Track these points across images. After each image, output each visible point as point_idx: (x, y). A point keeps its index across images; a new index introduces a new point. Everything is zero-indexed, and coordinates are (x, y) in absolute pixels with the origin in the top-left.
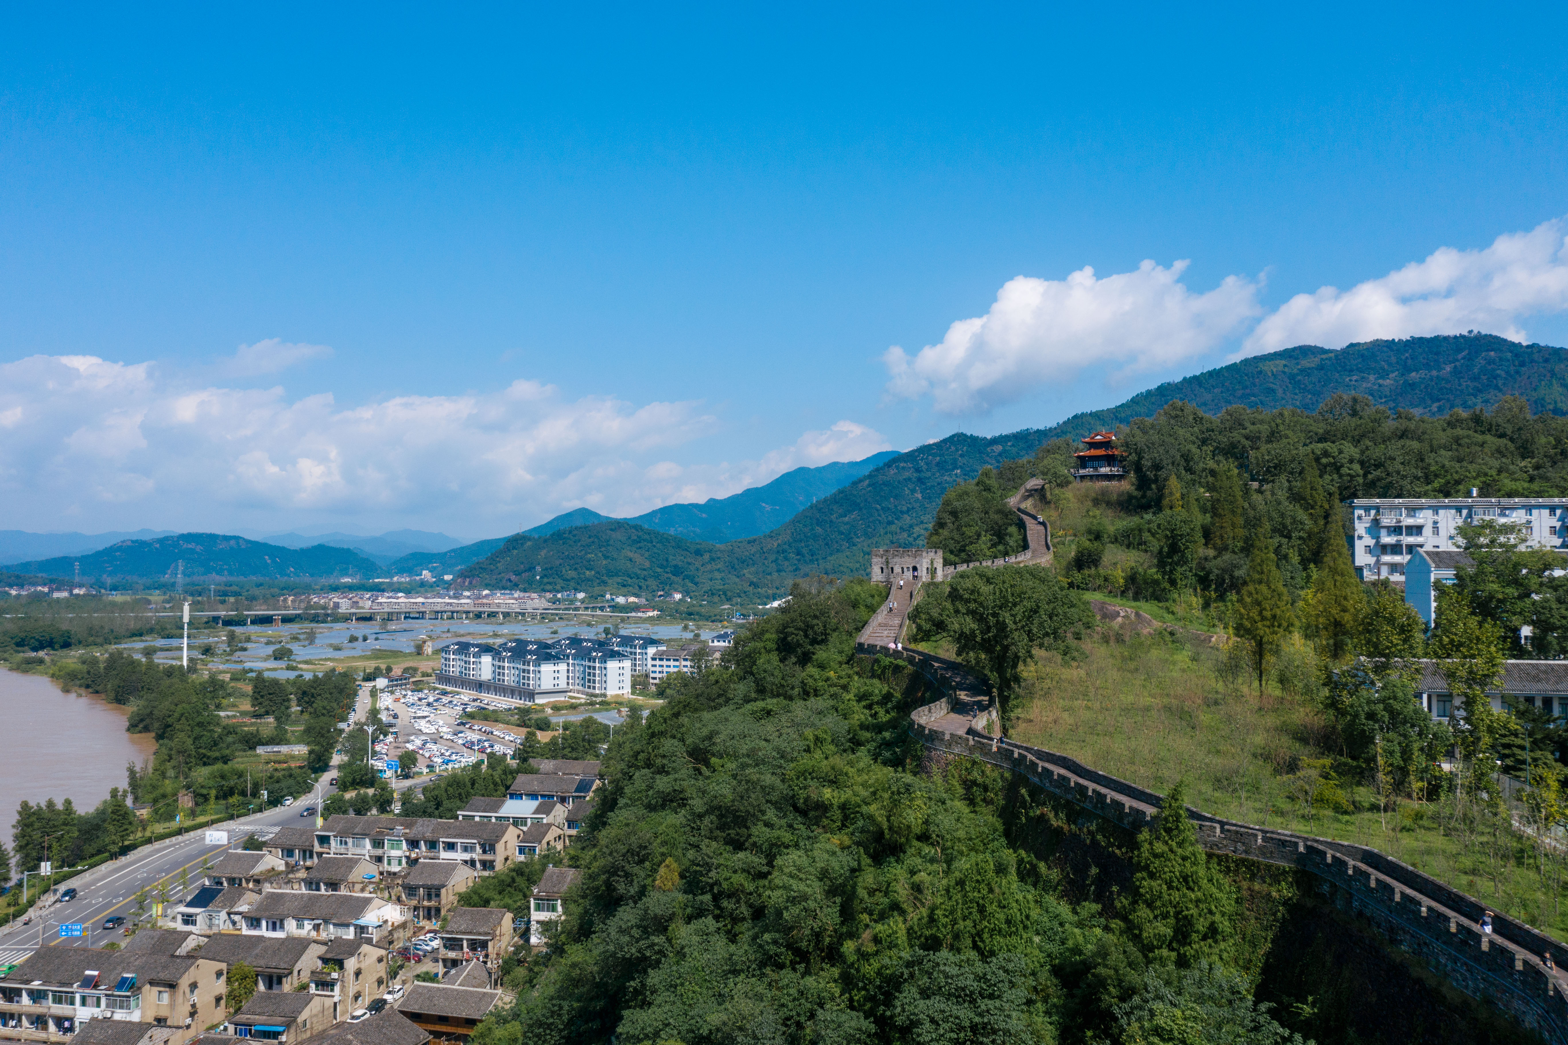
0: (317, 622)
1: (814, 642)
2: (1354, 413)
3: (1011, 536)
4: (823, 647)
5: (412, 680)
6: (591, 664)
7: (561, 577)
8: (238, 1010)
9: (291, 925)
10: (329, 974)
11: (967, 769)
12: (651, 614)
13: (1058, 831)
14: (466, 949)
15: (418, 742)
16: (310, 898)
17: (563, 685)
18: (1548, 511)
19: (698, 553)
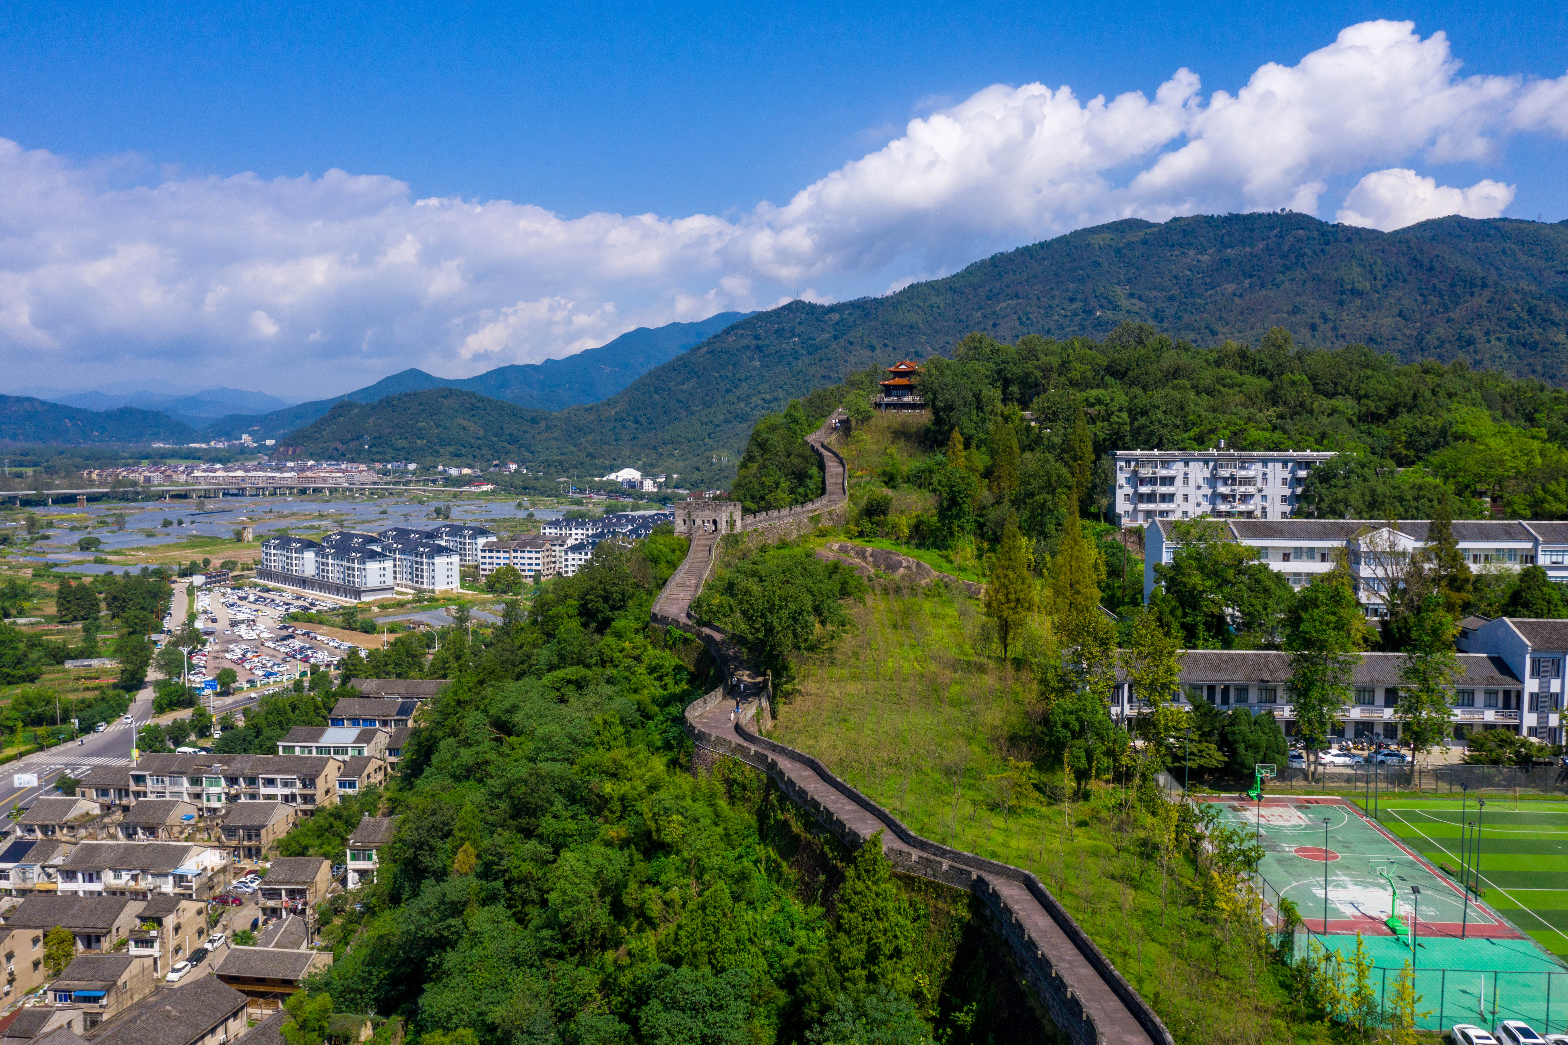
0: (127, 500)
1: (613, 608)
2: (1140, 342)
3: (811, 478)
4: (622, 613)
5: (231, 574)
6: (419, 559)
7: (391, 446)
8: (57, 974)
9: (108, 877)
10: (148, 932)
11: (729, 769)
12: (484, 488)
13: (797, 838)
14: (284, 898)
15: (238, 653)
16: (127, 848)
17: (390, 581)
18: (1281, 464)
19: (534, 421)
